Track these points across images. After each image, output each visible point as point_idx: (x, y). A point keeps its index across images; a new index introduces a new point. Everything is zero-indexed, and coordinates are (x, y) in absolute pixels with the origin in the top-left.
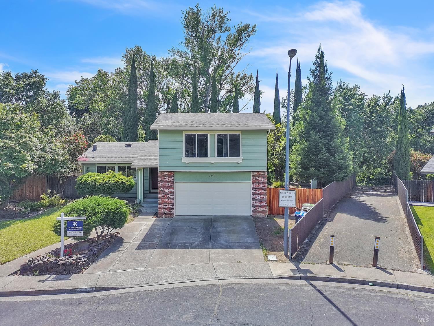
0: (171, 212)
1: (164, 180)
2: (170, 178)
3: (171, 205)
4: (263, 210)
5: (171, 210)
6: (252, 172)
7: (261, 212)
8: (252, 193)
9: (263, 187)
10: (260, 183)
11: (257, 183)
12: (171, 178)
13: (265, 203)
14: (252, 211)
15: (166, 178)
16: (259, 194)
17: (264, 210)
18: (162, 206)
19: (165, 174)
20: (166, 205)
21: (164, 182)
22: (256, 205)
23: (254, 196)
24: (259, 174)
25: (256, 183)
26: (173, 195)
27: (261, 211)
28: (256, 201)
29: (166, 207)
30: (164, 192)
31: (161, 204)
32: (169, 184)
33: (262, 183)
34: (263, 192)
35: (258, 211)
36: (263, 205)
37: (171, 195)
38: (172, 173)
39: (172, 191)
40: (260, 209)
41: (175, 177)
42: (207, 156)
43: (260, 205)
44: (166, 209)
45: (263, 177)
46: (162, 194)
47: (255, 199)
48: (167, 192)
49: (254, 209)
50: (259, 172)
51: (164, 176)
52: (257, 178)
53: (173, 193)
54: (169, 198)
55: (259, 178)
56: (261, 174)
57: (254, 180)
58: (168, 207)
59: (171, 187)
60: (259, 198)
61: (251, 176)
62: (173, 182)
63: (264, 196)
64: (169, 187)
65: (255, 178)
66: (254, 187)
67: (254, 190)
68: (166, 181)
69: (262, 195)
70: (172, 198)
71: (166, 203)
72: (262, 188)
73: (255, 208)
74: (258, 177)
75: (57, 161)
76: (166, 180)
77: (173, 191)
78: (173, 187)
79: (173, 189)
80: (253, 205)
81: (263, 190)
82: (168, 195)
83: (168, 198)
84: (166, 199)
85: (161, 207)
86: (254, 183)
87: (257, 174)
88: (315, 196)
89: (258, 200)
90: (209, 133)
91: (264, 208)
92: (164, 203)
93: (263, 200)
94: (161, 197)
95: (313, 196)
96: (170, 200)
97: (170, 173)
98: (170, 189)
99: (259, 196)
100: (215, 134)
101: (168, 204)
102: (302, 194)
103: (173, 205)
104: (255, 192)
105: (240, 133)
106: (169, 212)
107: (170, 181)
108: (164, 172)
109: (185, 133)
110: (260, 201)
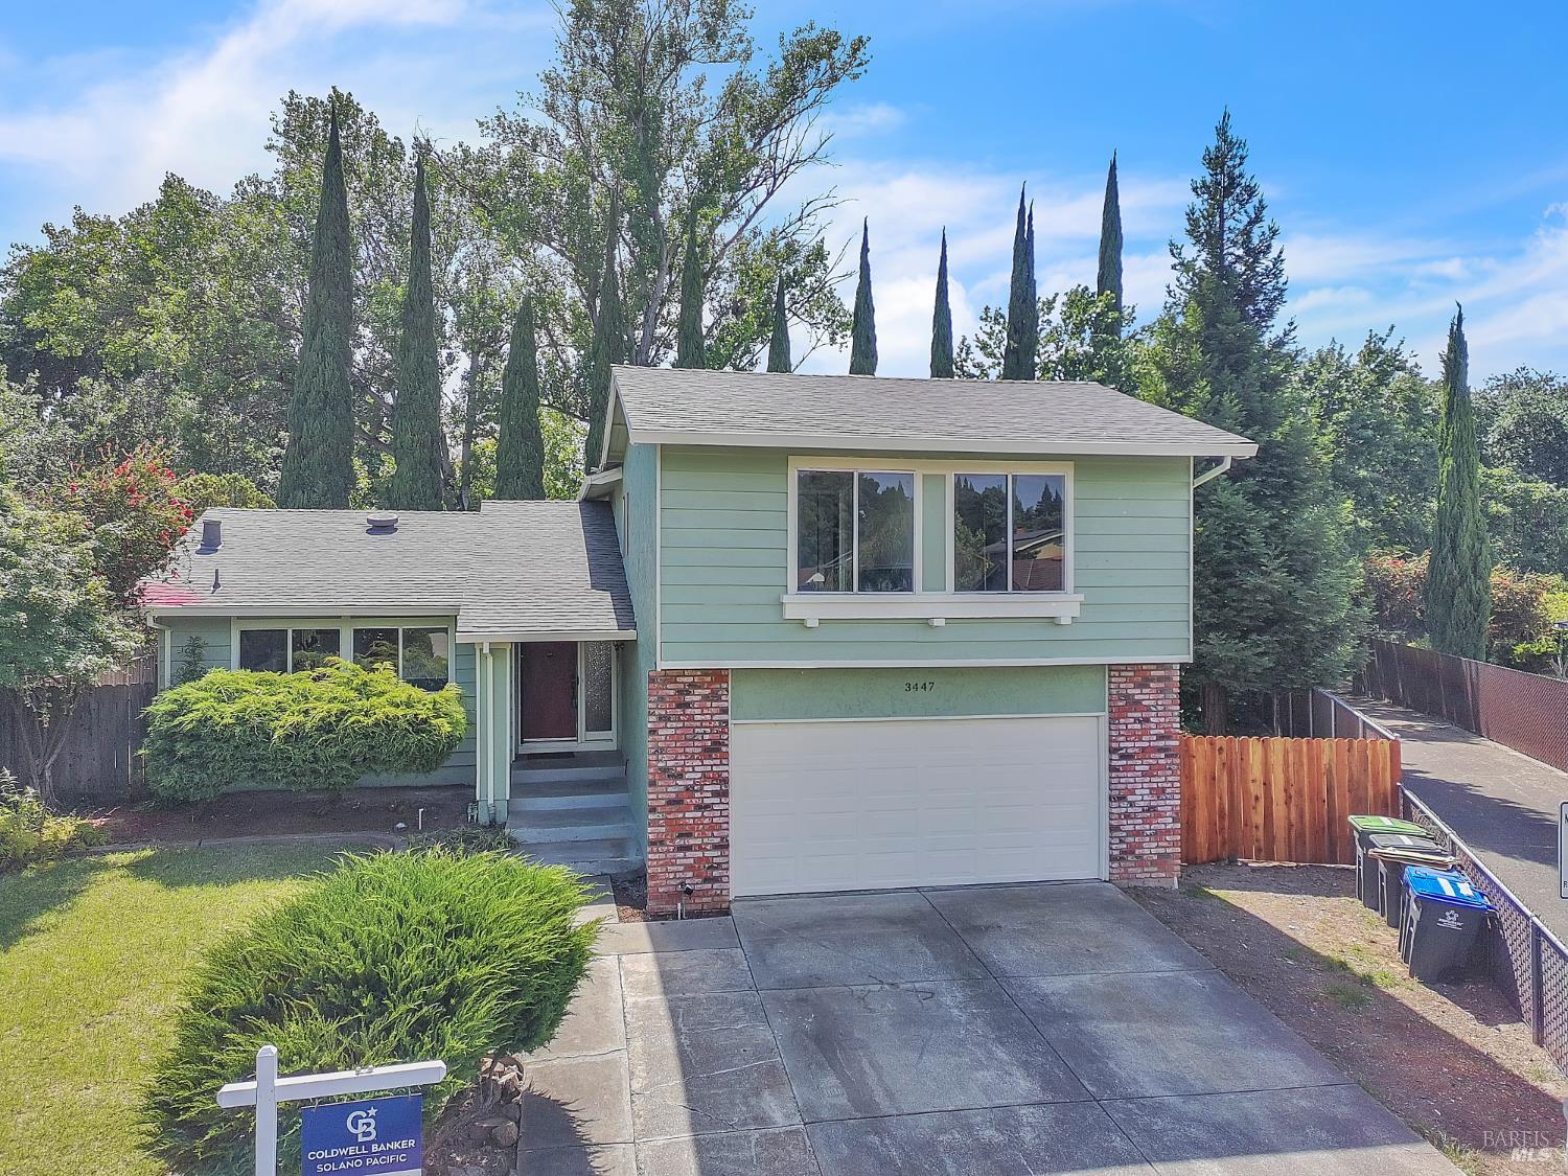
0: (716, 880)
1: (679, 711)
2: (709, 704)
3: (716, 847)
4: (1162, 851)
5: (715, 873)
6: (1114, 668)
7: (1153, 863)
8: (1112, 769)
9: (1160, 737)
10: (1147, 720)
11: (1137, 721)
12: (714, 704)
13: (1171, 820)
14: (1112, 859)
15: (687, 705)
16: (1144, 774)
17: (1169, 851)
18: (668, 851)
19: (685, 679)
20: (689, 848)
21: (681, 725)
22: (1131, 828)
23: (1119, 786)
24: (1141, 674)
25: (1130, 722)
26: (725, 794)
27: (1156, 857)
28: (1130, 810)
29: (688, 854)
30: (680, 776)
31: (662, 842)
32: (706, 737)
33: (1156, 720)
34: (1161, 762)
35: (1140, 857)
36: (1163, 826)
37: (715, 794)
38: (719, 675)
39: (721, 768)
40: (1150, 849)
41: (735, 696)
42: (909, 588)
43: (1147, 827)
44: (688, 868)
45: (1162, 691)
46: (670, 789)
47: (1122, 798)
48: (693, 775)
49: (1122, 852)
50: (1144, 667)
51: (680, 692)
52: (1136, 697)
53: (726, 781)
54: (707, 807)
55: (1145, 696)
56: (1153, 674)
57: (1121, 709)
58: (700, 854)
59: (716, 748)
60: (1141, 796)
61: (1100, 690)
62: (726, 722)
63: (1165, 785)
64: (706, 749)
65: (1127, 697)
66: (1122, 738)
67: (1122, 757)
68: (691, 718)
69: (1158, 781)
70: (722, 807)
71: (689, 835)
72: (1156, 744)
73: (1125, 846)
74: (1138, 691)
75: (41, 613)
76: (688, 711)
77: (726, 768)
78: (724, 749)
79: (724, 762)
80: (1113, 829)
81: (1163, 755)
82: (701, 791)
83: (699, 808)
84: (687, 815)
85: (662, 856)
86: (1122, 721)
87: (1132, 674)
88: (1366, 770)
89: (1142, 804)
90: (920, 471)
91: (1166, 844)
92: (680, 836)
93: (1162, 803)
94: (663, 802)
95: (1354, 769)
96: (706, 821)
97: (709, 679)
98: (710, 758)
99: (1145, 786)
100: (950, 472)
101: (699, 841)
102: (1302, 765)
103: (723, 846)
104: (1124, 762)
105: (1067, 471)
106: (706, 880)
107: (708, 717)
108: (682, 673)
109: (796, 467)
110: (1148, 811)
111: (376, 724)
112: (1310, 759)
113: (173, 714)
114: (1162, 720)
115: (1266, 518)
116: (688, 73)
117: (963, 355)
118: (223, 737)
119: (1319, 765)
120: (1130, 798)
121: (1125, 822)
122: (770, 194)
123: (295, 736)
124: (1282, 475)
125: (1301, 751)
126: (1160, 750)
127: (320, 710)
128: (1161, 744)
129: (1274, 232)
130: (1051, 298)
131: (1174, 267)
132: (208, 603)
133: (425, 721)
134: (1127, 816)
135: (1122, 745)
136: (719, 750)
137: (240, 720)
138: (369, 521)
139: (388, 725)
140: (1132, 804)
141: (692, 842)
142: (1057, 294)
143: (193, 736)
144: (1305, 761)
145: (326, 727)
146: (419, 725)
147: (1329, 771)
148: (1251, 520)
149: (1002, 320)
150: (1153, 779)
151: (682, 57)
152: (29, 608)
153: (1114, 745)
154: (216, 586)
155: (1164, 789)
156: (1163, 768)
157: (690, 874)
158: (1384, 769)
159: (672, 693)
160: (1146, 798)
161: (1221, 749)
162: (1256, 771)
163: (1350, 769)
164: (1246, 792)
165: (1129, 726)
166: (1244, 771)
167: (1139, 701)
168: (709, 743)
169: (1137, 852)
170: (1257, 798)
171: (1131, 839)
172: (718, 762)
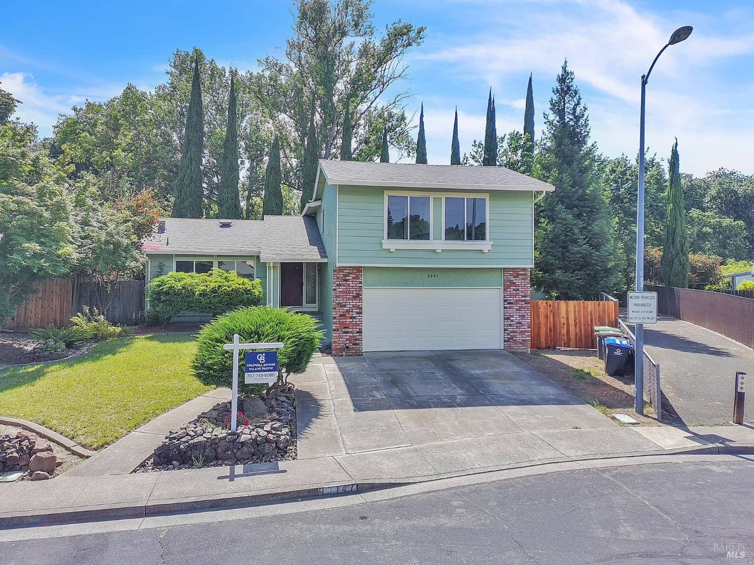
0: (357, 344)
1: (344, 283)
2: (355, 280)
3: (357, 332)
4: (523, 338)
5: (357, 342)
6: (505, 270)
7: (520, 343)
8: (505, 308)
9: (523, 296)
10: (518, 290)
11: (514, 290)
12: (357, 280)
13: (527, 327)
14: (505, 341)
15: (347, 280)
16: (517, 310)
17: (526, 339)
18: (340, 333)
19: (346, 271)
20: (348, 332)
21: (345, 287)
22: (512, 330)
23: (507, 314)
24: (516, 272)
25: (512, 290)
26: (361, 313)
27: (521, 341)
28: (511, 323)
29: (347, 335)
30: (345, 306)
31: (338, 330)
32: (354, 292)
33: (521, 290)
34: (523, 305)
35: (515, 340)
36: (524, 329)
37: (357, 313)
38: (358, 269)
39: (359, 304)
40: (519, 338)
41: (364, 277)
42: (428, 239)
43: (518, 329)
44: (347, 340)
45: (523, 279)
46: (341, 311)
47: (508, 319)
48: (349, 306)
49: (509, 338)
50: (517, 270)
51: (344, 275)
52: (514, 281)
53: (361, 308)
54: (354, 318)
55: (518, 281)
56: (520, 272)
57: (508, 285)
58: (351, 335)
59: (358, 296)
60: (516, 318)
61: (499, 278)
62: (361, 287)
63: (525, 314)
64: (354, 296)
65: (511, 281)
66: (508, 296)
67: (509, 303)
68: (349, 285)
69: (522, 313)
70: (360, 318)
71: (348, 328)
72: (521, 299)
73: (509, 336)
74: (515, 279)
76: (348, 283)
77: (361, 304)
78: (361, 297)
79: (361, 301)
80: (505, 330)
81: (524, 303)
82: (352, 312)
83: (351, 318)
84: (347, 320)
85: (338, 335)
86: (508, 290)
87: (512, 272)
88: (605, 313)
89: (516, 321)
90: (432, 196)
91: (525, 336)
92: (344, 328)
93: (524, 321)
94: (338, 316)
95: (601, 313)
96: (354, 323)
97: (355, 271)
98: (356, 300)
99: (517, 314)
100: (443, 196)
101: (351, 330)
102: (581, 311)
103: (360, 332)
104: (509, 305)
105: (486, 197)
106: (354, 344)
107: (355, 285)
108: (345, 268)
109: (387, 194)
110: (518, 324)
111: (232, 290)
112: (584, 308)
113: (159, 286)
114: (524, 290)
115: (581, 224)
116: (346, 41)
117: (465, 161)
118: (177, 294)
119: (587, 311)
120: (511, 319)
121: (509, 328)
122: (381, 92)
123: (203, 294)
124: (588, 207)
125: (580, 306)
126: (523, 301)
127: (212, 285)
128: (523, 299)
129: (585, 109)
130: (503, 136)
131: (545, 123)
132: (164, 249)
133: (249, 291)
134: (510, 325)
135: (508, 299)
136: (359, 297)
137: (184, 288)
138: (220, 223)
139: (236, 291)
140: (512, 321)
141: (349, 330)
142: (505, 135)
143: (167, 293)
144: (582, 310)
145: (214, 291)
146: (247, 292)
147: (591, 313)
148: (575, 225)
149: (482, 146)
150: (520, 312)
151: (344, 34)
152: (113, 244)
153: (505, 299)
154: (168, 244)
155: (524, 316)
156: (524, 308)
157: (348, 342)
158: (612, 313)
159: (342, 276)
160: (517, 319)
161: (550, 306)
162: (563, 314)
163: (599, 313)
164: (560, 322)
165: (511, 292)
166: (559, 314)
167: (515, 283)
168: (355, 295)
169: (514, 339)
170: (564, 324)
171: (511, 334)
172: (358, 301)
